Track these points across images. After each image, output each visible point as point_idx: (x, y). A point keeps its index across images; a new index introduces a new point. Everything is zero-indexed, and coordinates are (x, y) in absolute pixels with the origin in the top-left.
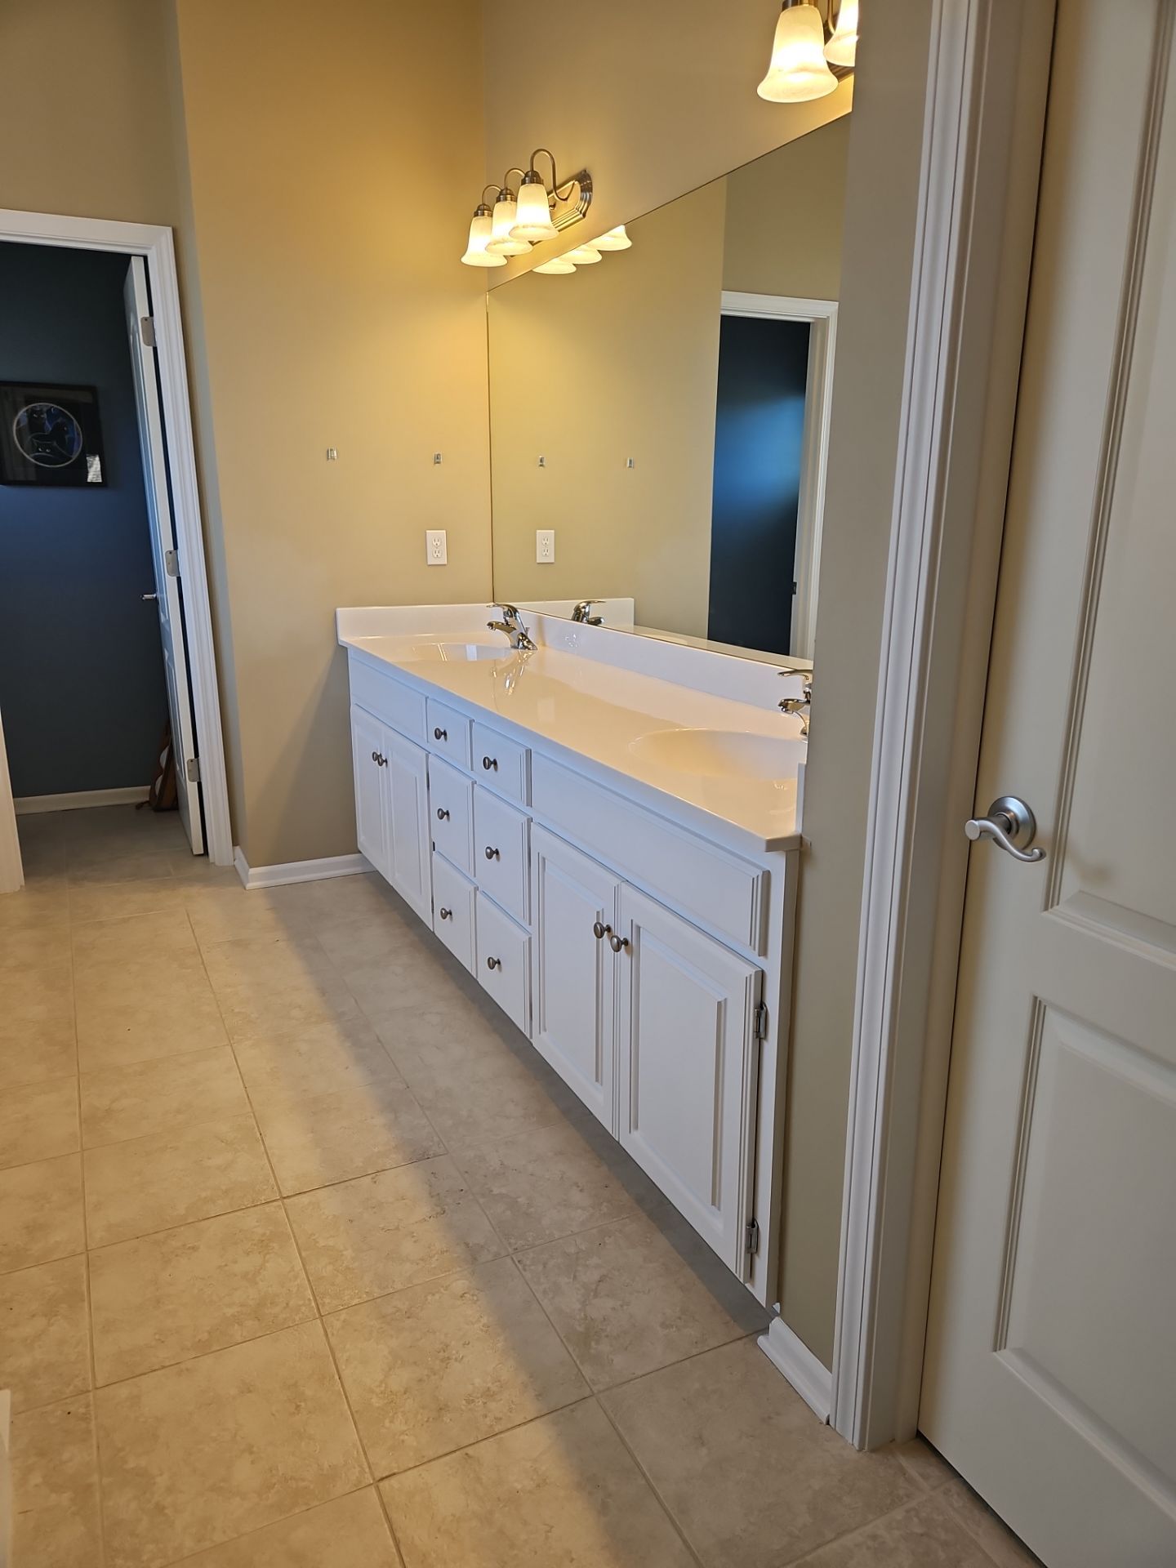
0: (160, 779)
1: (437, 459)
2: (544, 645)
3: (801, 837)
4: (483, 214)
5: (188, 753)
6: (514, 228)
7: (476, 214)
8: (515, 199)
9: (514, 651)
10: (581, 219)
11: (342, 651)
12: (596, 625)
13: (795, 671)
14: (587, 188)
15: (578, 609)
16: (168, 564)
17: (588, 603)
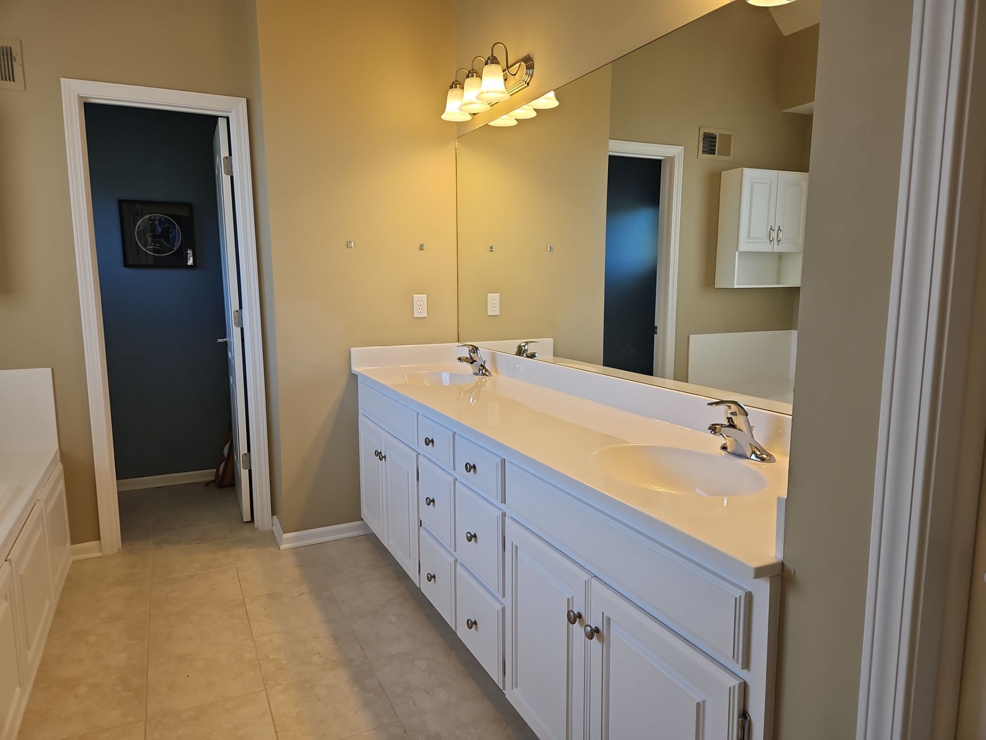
0: (224, 463)
1: (421, 247)
2: (496, 372)
3: (783, 563)
4: (456, 87)
5: (243, 449)
6: (480, 93)
7: (451, 87)
8: (480, 76)
9: (476, 377)
10: (525, 87)
11: (354, 377)
12: (532, 358)
13: (721, 402)
14: (530, 67)
15: (520, 347)
16: (235, 319)
17: (527, 343)
